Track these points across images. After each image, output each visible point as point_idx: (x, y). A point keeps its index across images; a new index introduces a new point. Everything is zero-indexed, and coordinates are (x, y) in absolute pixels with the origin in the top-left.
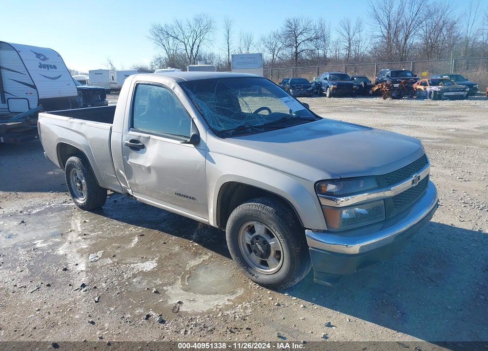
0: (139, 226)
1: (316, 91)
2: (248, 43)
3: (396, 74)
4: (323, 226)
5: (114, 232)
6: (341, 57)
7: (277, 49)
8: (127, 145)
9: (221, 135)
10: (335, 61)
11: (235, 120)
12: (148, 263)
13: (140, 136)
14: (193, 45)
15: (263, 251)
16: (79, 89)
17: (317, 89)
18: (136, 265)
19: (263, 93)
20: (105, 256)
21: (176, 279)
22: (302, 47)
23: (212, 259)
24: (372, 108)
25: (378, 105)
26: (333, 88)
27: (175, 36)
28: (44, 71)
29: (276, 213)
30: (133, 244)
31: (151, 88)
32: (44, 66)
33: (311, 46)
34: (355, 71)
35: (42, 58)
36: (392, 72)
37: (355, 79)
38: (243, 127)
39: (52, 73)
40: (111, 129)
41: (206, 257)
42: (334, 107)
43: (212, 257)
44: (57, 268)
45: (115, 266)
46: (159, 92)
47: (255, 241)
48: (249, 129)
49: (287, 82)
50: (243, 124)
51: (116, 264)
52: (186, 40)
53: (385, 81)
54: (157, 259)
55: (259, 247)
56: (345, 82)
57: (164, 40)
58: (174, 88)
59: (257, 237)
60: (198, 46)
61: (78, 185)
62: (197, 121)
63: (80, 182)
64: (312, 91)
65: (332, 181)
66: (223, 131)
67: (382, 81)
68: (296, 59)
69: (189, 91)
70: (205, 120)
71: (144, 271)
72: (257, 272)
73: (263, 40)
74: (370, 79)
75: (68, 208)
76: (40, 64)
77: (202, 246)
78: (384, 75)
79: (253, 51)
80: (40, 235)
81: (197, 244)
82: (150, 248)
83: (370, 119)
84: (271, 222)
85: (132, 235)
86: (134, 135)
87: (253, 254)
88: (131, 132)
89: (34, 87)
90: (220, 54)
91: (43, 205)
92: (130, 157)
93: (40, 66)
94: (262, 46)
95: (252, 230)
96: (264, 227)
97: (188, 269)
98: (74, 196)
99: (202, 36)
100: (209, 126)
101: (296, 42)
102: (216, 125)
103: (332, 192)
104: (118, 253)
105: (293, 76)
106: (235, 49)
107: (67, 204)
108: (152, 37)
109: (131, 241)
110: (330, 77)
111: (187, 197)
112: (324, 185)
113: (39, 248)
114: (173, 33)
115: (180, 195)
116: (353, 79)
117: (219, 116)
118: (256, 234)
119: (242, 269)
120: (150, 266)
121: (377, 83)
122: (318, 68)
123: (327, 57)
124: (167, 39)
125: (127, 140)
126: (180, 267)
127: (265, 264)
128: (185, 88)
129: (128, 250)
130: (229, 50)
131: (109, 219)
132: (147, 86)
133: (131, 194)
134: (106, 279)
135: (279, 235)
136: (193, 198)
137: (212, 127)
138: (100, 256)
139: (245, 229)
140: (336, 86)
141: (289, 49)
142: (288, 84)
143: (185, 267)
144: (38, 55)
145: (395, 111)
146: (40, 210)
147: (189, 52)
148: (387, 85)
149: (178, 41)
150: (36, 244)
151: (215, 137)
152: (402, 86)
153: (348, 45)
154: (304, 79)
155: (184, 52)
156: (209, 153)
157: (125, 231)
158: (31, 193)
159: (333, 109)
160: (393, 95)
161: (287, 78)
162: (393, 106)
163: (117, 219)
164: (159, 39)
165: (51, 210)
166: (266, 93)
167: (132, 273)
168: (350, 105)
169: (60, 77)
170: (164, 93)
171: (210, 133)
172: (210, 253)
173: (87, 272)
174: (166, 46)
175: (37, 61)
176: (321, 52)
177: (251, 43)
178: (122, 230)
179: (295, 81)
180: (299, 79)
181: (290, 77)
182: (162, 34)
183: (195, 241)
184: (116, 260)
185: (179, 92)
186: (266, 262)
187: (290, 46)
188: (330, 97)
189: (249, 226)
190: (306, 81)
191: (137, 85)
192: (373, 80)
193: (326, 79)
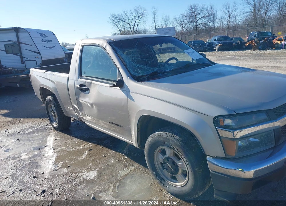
0: (90, 143)
1: (209, 48)
2: (167, 22)
3: (260, 34)
4: (221, 154)
5: (73, 147)
6: (224, 26)
7: (184, 24)
8: (77, 88)
9: (138, 79)
10: (220, 29)
11: (150, 68)
12: (91, 172)
13: (85, 82)
14: (134, 25)
15: (172, 169)
16: (65, 54)
17: (210, 46)
18: (83, 174)
19: (176, 51)
20: (63, 166)
21: (109, 187)
22: (200, 22)
23: (137, 170)
24: (246, 57)
25: (250, 54)
26: (220, 45)
27: (123, 20)
28: (45, 44)
29: (182, 141)
30: (83, 157)
31: (92, 48)
32: (45, 41)
33: (205, 21)
34: (234, 35)
35: (43, 36)
36: (258, 33)
37: (234, 39)
38: (156, 72)
39: (50, 45)
40: (68, 78)
41: (132, 168)
42: (222, 57)
43: (137, 168)
44: (30, 176)
45: (69, 174)
46: (97, 50)
47: (166, 161)
48: (161, 74)
49: (191, 43)
50: (156, 70)
51: (69, 173)
52: (130, 22)
53: (254, 39)
54: (98, 169)
55: (170, 166)
56: (227, 41)
57: (118, 23)
58: (106, 47)
59: (168, 158)
60: (137, 25)
61: (53, 114)
62: (121, 70)
63: (54, 113)
64: (206, 48)
65: (229, 116)
66: (141, 76)
67: (252, 39)
68: (196, 29)
69: (116, 48)
70: (127, 69)
71: (88, 179)
72: (169, 184)
73: (176, 19)
74: (244, 39)
75: (48, 129)
76: (42, 39)
77: (131, 159)
78: (253, 36)
79: (169, 26)
80: (26, 149)
81: (127, 157)
82: (94, 160)
83: (246, 64)
84: (178, 148)
85: (84, 150)
86: (82, 81)
87: (165, 170)
88: (80, 79)
89: (39, 53)
90: (150, 29)
91: (33, 127)
92: (80, 96)
93: (43, 41)
94: (175, 23)
95: (163, 152)
96: (173, 151)
97: (118, 178)
98: (52, 122)
99: (139, 19)
100: (130, 73)
101: (196, 19)
102: (135, 72)
103: (229, 126)
104: (73, 163)
105: (195, 40)
106: (159, 25)
107: (48, 127)
108: (111, 22)
109: (83, 154)
110: (218, 39)
111: (117, 125)
112: (222, 120)
113: (23, 159)
114: (123, 19)
115: (112, 123)
116: (232, 39)
117: (138, 65)
118: (167, 156)
119: (157, 181)
120: (92, 175)
121: (248, 41)
122: (210, 34)
123: (215, 27)
124: (119, 22)
125: (78, 85)
126: (113, 176)
127: (174, 179)
128: (113, 46)
129: (79, 161)
130: (155, 26)
131: (72, 137)
132: (89, 46)
133: (83, 121)
134: (60, 185)
135: (185, 159)
136: (121, 126)
137: (133, 74)
138: (60, 166)
139: (159, 151)
140: (222, 44)
141: (192, 24)
142: (192, 44)
143: (117, 177)
144: (41, 35)
145: (261, 58)
146: (30, 131)
147: (132, 29)
148: (255, 42)
149: (125, 23)
150: (22, 156)
151: (134, 81)
152: (265, 42)
153: (228, 19)
154: (202, 41)
155: (129, 29)
156: (130, 93)
157: (80, 146)
158: (28, 119)
159: (221, 58)
160: (260, 48)
161: (191, 41)
162: (261, 55)
163: (77, 137)
164: (114, 22)
165: (37, 130)
166: (178, 51)
167: (79, 181)
168: (231, 56)
169: (54, 47)
170: (99, 51)
171: (130, 78)
172: (136, 165)
173: (49, 179)
174: (119, 27)
175: (41, 38)
176: (211, 24)
177: (169, 21)
178: (79, 145)
179: (196, 42)
180: (198, 41)
181: (192, 40)
182: (116, 19)
183: (126, 155)
184: (70, 169)
185: (109, 49)
186: (175, 177)
187: (192, 21)
188: (218, 51)
189: (161, 149)
190: (203, 42)
191: (83, 46)
192: (245, 39)
193: (215, 40)
